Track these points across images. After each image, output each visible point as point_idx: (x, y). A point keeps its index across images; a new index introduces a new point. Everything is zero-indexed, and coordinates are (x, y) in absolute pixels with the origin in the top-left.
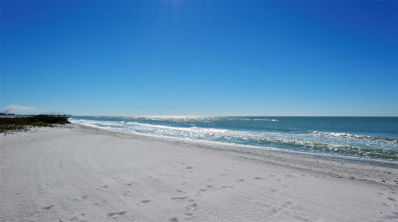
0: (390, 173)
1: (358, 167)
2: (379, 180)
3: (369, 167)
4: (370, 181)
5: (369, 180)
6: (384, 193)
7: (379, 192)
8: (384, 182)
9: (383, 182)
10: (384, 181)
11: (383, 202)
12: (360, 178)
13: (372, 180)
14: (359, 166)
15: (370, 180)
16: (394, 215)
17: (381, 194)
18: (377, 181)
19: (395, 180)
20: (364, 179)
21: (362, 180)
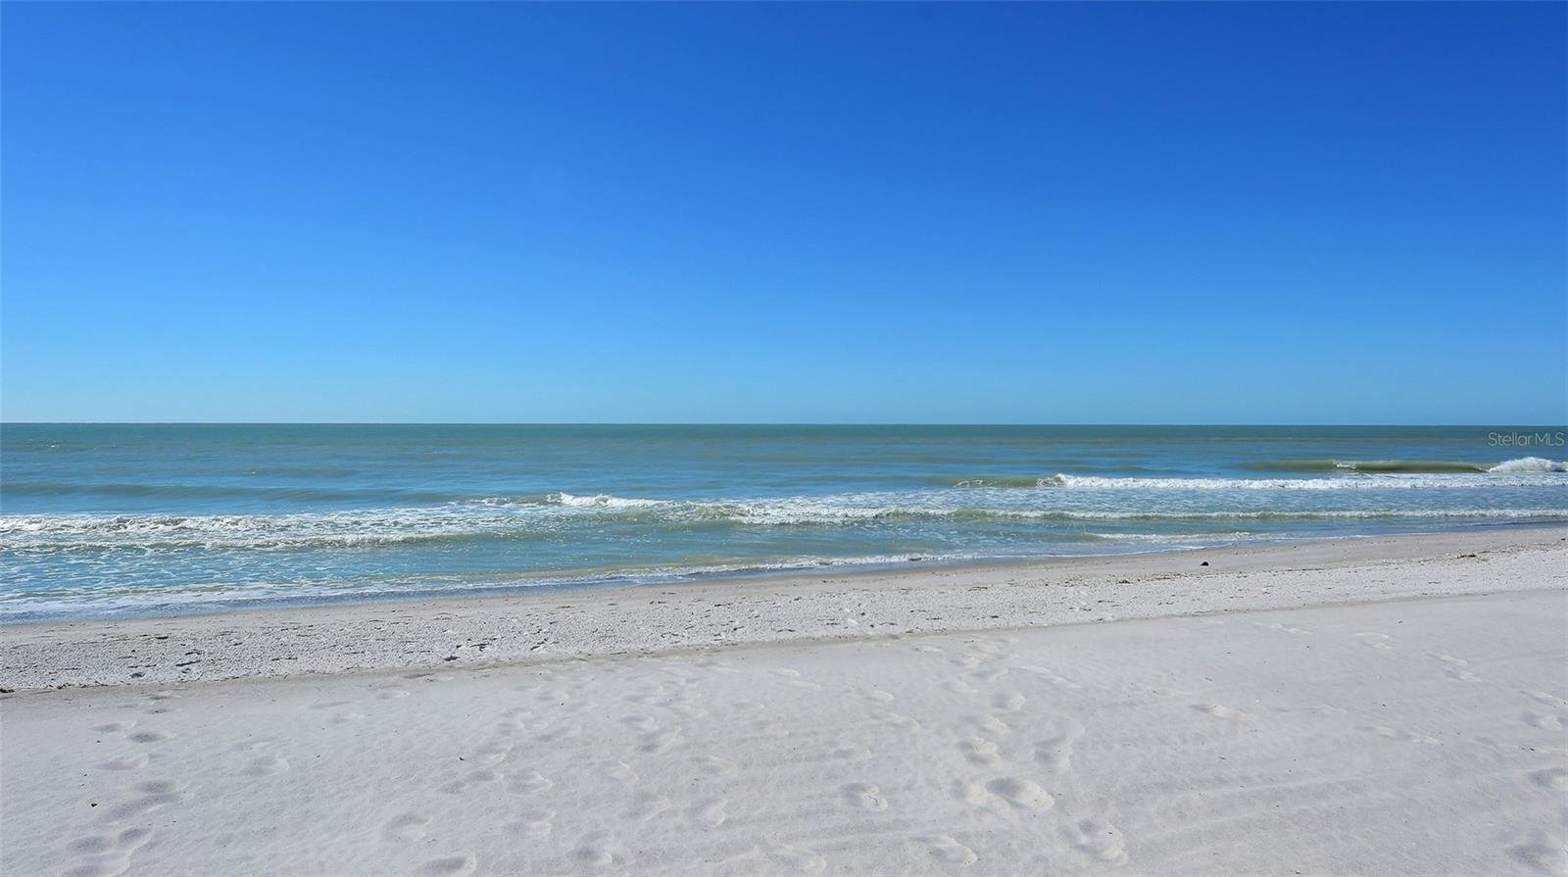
0: (166, 638)
1: (38, 641)
2: (118, 676)
3: (89, 632)
4: (85, 686)
5: (77, 685)
6: (123, 723)
7: (103, 724)
8: (140, 676)
9: (136, 679)
10: (138, 675)
11: (110, 760)
12: (38, 686)
13: (92, 683)
14: (46, 635)
15: (85, 683)
16: (144, 795)
17: (110, 728)
18: (111, 679)
19: (180, 663)
20: (56, 684)
21: (46, 692)
